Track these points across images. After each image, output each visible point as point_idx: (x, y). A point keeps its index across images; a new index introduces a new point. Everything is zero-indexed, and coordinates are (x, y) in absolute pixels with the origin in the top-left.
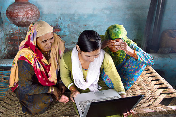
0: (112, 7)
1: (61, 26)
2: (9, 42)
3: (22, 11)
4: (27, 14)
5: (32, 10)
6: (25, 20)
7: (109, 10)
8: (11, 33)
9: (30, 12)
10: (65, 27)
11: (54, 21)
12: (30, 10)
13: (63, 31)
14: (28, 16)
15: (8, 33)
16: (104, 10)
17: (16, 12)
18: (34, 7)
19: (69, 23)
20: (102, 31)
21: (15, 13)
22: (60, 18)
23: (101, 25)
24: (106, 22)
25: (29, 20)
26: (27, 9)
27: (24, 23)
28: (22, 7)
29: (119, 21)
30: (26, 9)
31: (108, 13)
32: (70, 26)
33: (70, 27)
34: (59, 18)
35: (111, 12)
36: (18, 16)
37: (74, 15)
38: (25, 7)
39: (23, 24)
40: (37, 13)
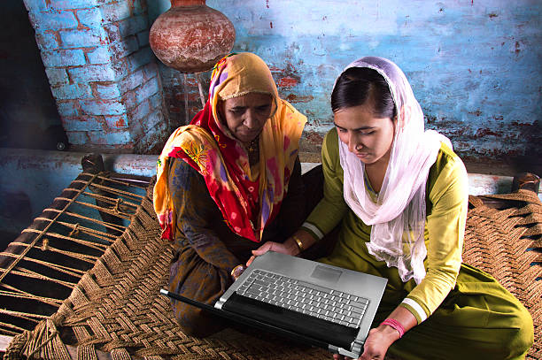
0: (463, 16)
1: (299, 69)
2: (172, 106)
3: (178, 31)
4: (192, 40)
5: (204, 28)
6: (187, 56)
7: (450, 24)
8: (175, 84)
9: (199, 33)
10: (310, 74)
11: (279, 55)
12: (200, 28)
13: (305, 84)
14: (192, 45)
15: (167, 84)
16: (432, 24)
17: (164, 36)
18: (212, 20)
19: (324, 60)
20: (426, 89)
21: (162, 38)
22: (298, 48)
23: (421, 72)
24: (440, 62)
25: (197, 55)
26: (192, 27)
27: (185, 63)
28: (180, 20)
29: (484, 61)
30: (189, 24)
31: (446, 34)
32: (327, 71)
33: (324, 74)
34: (293, 46)
35: (459, 31)
36: (169, 44)
37: (336, 38)
38: (188, 19)
39: (182, 66)
40: (220, 35)
